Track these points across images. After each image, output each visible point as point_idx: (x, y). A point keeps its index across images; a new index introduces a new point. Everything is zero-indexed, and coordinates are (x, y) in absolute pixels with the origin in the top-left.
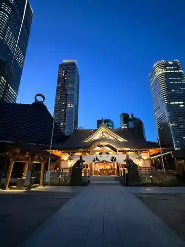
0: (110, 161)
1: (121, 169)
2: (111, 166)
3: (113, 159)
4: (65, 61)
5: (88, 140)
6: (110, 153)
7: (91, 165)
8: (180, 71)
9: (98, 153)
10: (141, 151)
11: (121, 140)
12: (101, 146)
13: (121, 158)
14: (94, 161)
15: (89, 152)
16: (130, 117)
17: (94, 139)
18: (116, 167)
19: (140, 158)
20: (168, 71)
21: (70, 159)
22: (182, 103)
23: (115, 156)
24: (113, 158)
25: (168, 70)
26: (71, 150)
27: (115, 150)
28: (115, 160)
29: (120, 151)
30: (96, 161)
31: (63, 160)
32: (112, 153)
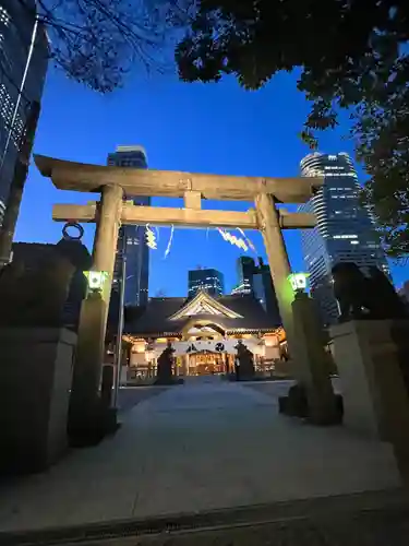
0: (214, 350)
1: (231, 363)
2: (217, 360)
3: (220, 347)
4: (121, 149)
5: (177, 317)
6: (215, 337)
7: (183, 358)
8: (350, 174)
9: (194, 338)
10: (263, 333)
11: (233, 315)
12: (199, 326)
13: (231, 345)
14: (189, 350)
15: (180, 337)
16: (257, 264)
17: (188, 314)
18: (224, 360)
19: (261, 344)
20: (329, 175)
21: (149, 349)
22: (355, 236)
23: (223, 341)
24: (219, 344)
25: (327, 171)
26: (150, 334)
27: (223, 333)
28: (222, 349)
29: (229, 334)
30: (192, 352)
31: (135, 352)
32: (217, 337)
